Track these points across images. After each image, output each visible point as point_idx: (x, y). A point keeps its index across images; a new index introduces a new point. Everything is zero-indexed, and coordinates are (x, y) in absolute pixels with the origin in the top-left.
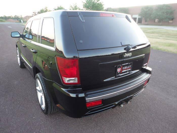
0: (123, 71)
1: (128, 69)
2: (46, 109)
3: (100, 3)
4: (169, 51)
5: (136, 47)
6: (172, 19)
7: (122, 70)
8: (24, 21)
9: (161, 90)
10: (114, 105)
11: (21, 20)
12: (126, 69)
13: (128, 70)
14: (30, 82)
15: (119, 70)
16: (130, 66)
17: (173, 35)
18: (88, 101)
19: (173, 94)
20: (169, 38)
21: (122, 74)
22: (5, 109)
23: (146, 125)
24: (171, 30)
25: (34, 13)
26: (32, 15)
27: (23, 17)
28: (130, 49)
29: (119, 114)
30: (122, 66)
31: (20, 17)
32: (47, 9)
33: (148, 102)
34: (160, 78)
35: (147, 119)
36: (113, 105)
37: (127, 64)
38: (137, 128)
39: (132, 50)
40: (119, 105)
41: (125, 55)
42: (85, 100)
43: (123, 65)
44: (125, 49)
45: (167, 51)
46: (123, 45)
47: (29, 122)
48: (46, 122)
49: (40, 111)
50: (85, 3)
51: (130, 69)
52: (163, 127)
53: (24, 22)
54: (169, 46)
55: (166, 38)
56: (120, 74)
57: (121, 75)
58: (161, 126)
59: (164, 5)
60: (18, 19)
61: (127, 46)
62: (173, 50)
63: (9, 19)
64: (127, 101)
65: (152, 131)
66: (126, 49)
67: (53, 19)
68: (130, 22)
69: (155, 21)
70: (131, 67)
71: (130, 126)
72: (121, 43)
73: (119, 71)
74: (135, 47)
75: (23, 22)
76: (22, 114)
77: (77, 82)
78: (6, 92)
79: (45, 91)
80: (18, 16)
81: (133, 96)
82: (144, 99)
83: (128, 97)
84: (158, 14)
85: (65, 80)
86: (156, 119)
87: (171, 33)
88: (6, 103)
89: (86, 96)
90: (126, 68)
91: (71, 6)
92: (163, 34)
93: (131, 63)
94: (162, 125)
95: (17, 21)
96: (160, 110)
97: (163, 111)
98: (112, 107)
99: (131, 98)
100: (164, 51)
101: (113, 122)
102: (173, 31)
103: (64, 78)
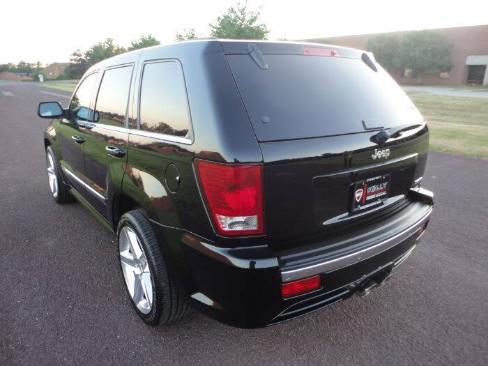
0: (368, 198)
1: (380, 191)
2: (155, 311)
3: (258, 27)
4: (451, 151)
5: (400, 133)
6: (448, 69)
7: (366, 194)
8: (48, 78)
9: (450, 250)
10: (348, 291)
11: (40, 76)
12: (376, 192)
13: (381, 194)
14: (90, 240)
15: (358, 194)
16: (385, 184)
17: (454, 110)
18: (288, 279)
19: (482, 261)
20: (444, 118)
21: (367, 206)
22: (31, 315)
23: (427, 343)
24: (449, 97)
25: (75, 54)
26: (71, 60)
27: (44, 66)
28: (387, 139)
29: (351, 319)
30: (366, 183)
31: (35, 67)
32: (113, 44)
33: (423, 283)
34: (443, 219)
35: (427, 326)
36: (344, 290)
37: (377, 178)
38: (406, 353)
39: (390, 140)
40: (360, 289)
41: (374, 154)
42: (280, 276)
43: (368, 180)
44: (373, 139)
45: (447, 151)
46: (368, 127)
47: (107, 348)
48: (155, 348)
49: (134, 317)
50: (218, 29)
51: (384, 194)
52: (474, 346)
53: (48, 80)
54: (450, 137)
55: (437, 118)
56: (362, 205)
57: (364, 207)
58: (467, 343)
59: (425, 32)
60: (28, 73)
61: (378, 132)
62: (462, 147)
63: (4, 73)
64: (379, 278)
65: (447, 358)
66: (378, 138)
67: (178, 63)
68: (375, 69)
69: (403, 75)
70: (387, 186)
71: (387, 348)
72: (363, 122)
73: (358, 198)
74: (397, 134)
75: (45, 80)
76: (82, 330)
77: (255, 228)
78: (27, 271)
79: (155, 259)
80: (30, 63)
81: (393, 265)
82: (411, 275)
83: (380, 268)
84: (412, 54)
85: (222, 223)
86: (450, 327)
87: (448, 105)
88: (32, 299)
89: (282, 263)
90: (374, 188)
91: (180, 36)
92: (429, 108)
93: (388, 175)
94: (468, 341)
95: (27, 78)
96: (458, 302)
97: (466, 305)
98: (341, 296)
99: (389, 270)
100: (437, 151)
101: (339, 340)
102: (453, 98)
103: (221, 219)
